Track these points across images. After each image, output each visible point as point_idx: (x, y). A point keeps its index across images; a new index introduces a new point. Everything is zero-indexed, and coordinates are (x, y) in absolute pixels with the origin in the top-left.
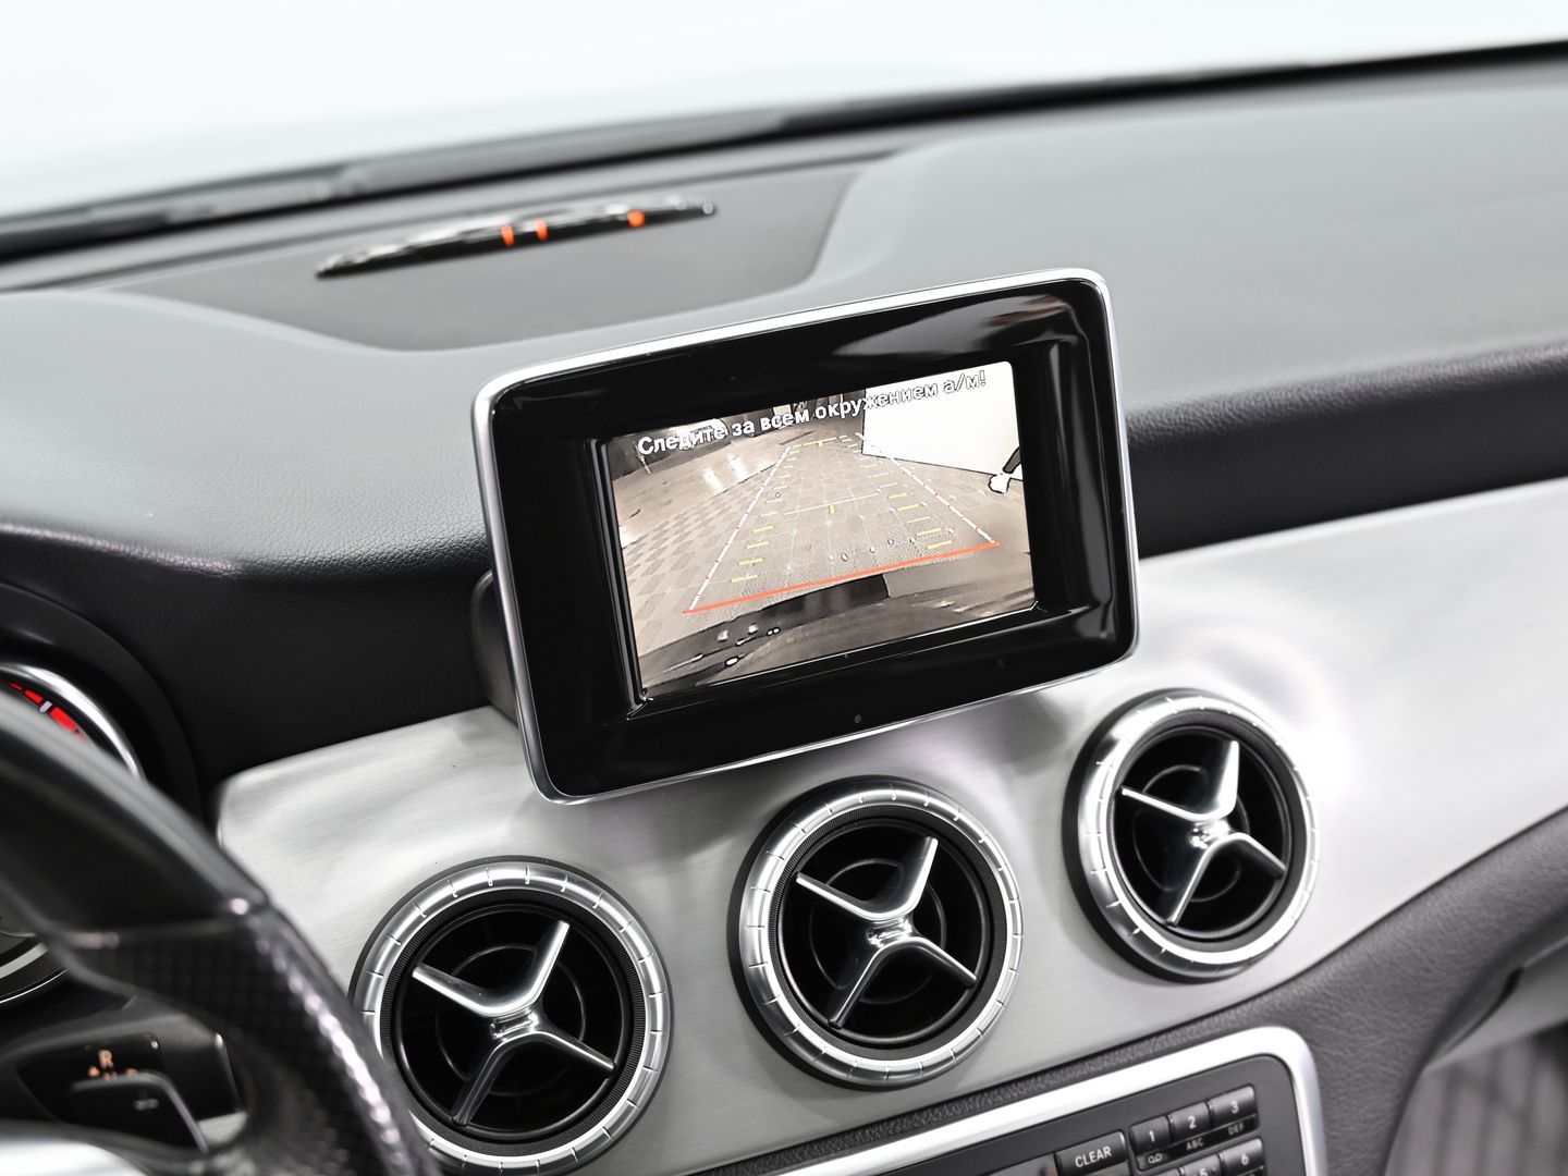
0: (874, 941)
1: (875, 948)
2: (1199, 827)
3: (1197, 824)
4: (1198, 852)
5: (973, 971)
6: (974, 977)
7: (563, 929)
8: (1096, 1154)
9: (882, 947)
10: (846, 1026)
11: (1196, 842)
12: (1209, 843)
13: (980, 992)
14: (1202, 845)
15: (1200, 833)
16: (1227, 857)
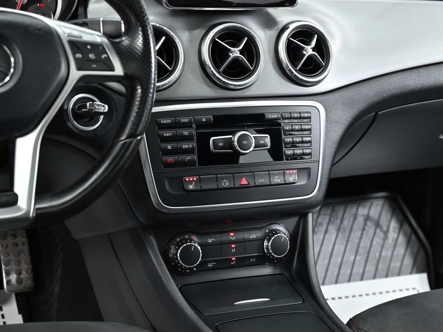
0: (231, 54)
1: (230, 56)
2: (306, 49)
3: (305, 48)
4: (305, 55)
5: (252, 67)
6: (252, 69)
7: (164, 38)
8: (273, 116)
9: (232, 56)
10: (222, 73)
11: (304, 52)
12: (307, 53)
13: (252, 72)
14: (306, 54)
15: (306, 50)
16: (310, 57)
